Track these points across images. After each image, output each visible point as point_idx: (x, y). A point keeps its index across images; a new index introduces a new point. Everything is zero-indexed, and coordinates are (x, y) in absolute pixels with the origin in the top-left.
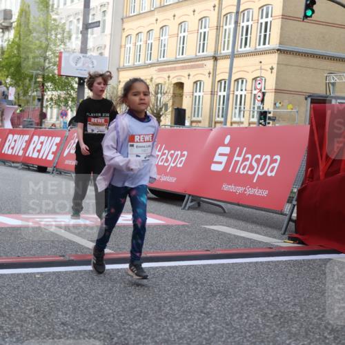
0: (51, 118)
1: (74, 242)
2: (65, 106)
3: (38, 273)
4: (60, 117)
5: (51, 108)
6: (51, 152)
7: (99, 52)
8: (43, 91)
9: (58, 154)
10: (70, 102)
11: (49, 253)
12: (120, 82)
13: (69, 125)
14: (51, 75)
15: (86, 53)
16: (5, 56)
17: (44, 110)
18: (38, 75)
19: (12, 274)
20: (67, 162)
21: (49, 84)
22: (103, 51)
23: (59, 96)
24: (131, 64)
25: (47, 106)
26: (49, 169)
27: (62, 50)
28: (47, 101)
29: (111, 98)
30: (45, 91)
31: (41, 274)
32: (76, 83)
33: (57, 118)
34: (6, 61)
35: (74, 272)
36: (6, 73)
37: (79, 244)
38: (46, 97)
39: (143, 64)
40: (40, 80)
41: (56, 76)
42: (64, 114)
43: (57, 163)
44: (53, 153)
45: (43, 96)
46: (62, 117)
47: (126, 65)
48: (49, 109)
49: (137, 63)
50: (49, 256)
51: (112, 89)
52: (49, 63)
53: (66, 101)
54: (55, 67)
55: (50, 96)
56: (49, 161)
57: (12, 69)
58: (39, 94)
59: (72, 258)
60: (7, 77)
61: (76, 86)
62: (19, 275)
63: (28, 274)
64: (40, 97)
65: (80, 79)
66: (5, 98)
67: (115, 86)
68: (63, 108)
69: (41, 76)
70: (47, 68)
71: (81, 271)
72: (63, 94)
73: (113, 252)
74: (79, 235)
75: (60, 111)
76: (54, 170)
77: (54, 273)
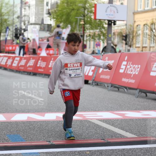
0: (90, 47)
1: (110, 130)
2: (98, 39)
3: (88, 151)
4: (95, 47)
5: (90, 41)
6: (91, 70)
7: (121, 2)
8: (84, 30)
9: (96, 72)
10: (102, 37)
11: (94, 137)
12: (135, 22)
13: (102, 52)
14: (89, 19)
15: (112, 3)
16: (59, 9)
17: (85, 43)
18: (80, 19)
19: (71, 152)
20: (102, 77)
21: (88, 25)
22: (123, 2)
23: (95, 33)
24: (142, 9)
25: (87, 40)
26: (90, 82)
27: (96, 3)
28: (87, 36)
29: (129, 32)
30: (86, 31)
31: (90, 151)
32: (106, 24)
33: (94, 48)
34: (60, 12)
35: (111, 150)
36: (60, 20)
37: (113, 132)
38: (85, 35)
39: (151, 9)
40: (82, 23)
41: (92, 20)
42: (98, 45)
43: (95, 77)
44: (92, 71)
45: (84, 33)
46: (97, 47)
47: (139, 10)
48: (88, 42)
49: (146, 9)
50: (94, 139)
51: (130, 27)
52: (88, 11)
53: (99, 36)
54: (92, 14)
55: (89, 33)
56: (90, 76)
57: (64, 17)
58: (82, 32)
59: (109, 141)
60: (61, 22)
61: (106, 26)
62: (75, 152)
63: (81, 151)
64: (82, 34)
65: (109, 21)
66: (59, 36)
67: (132, 25)
68: (97, 41)
69: (82, 20)
70: (87, 15)
71: (116, 150)
72: (97, 31)
73: (136, 136)
74: (113, 125)
75: (96, 43)
76: (93, 82)
77: (98, 151)
